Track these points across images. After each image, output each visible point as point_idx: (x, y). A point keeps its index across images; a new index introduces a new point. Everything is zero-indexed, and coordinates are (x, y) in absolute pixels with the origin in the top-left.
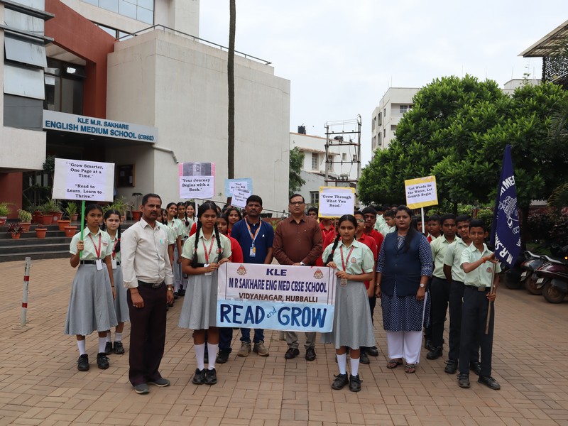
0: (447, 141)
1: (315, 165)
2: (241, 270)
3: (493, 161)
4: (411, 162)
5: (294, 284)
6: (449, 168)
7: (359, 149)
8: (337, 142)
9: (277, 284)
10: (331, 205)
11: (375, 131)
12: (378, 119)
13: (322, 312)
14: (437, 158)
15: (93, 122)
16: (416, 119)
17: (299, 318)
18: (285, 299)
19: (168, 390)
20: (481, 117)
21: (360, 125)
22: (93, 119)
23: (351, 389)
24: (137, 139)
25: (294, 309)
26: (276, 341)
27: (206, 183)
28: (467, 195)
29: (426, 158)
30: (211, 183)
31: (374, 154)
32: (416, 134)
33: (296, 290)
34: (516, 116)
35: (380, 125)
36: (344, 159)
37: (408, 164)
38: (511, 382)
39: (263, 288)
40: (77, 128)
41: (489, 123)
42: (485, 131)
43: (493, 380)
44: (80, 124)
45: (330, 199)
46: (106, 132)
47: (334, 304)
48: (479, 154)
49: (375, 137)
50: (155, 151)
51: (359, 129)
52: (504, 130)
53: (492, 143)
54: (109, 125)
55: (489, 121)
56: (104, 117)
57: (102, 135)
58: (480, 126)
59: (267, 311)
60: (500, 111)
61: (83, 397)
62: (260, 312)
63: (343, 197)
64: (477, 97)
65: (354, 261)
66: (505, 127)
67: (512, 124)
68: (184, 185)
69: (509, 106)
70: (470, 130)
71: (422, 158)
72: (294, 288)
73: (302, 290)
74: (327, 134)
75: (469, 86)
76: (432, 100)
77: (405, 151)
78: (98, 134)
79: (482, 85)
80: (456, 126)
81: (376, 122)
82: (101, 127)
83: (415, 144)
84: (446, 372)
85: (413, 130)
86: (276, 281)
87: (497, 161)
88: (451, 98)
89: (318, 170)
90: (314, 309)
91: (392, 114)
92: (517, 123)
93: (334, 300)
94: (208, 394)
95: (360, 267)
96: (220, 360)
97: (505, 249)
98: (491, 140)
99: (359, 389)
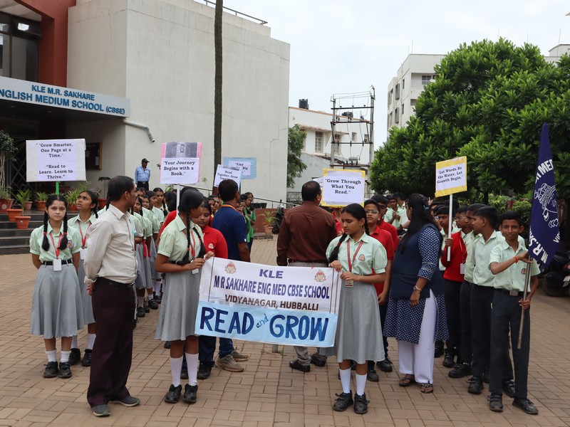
0: (476, 118)
1: (319, 145)
2: (230, 268)
3: (532, 143)
4: (433, 143)
5: (291, 289)
6: (479, 150)
7: (372, 128)
8: (346, 119)
9: (271, 287)
10: (336, 192)
11: (391, 106)
12: (396, 91)
13: (323, 322)
14: (463, 139)
15: (50, 91)
16: (439, 91)
17: (295, 329)
18: (279, 304)
19: (137, 411)
20: (517, 90)
21: (373, 98)
22: (51, 87)
23: (356, 410)
24: (105, 112)
25: (289, 317)
26: (267, 353)
27: (190, 166)
28: (499, 183)
29: (450, 138)
30: (196, 166)
31: (389, 134)
32: (440, 110)
33: (293, 295)
34: (562, 89)
35: (398, 99)
36: (353, 139)
37: (429, 146)
38: (548, 405)
39: (254, 291)
40: (31, 97)
41: (528, 97)
42: (523, 107)
43: (530, 403)
44: (34, 93)
45: (336, 183)
46: (66, 103)
47: (337, 313)
48: (515, 134)
49: (391, 114)
50: (127, 127)
51: (372, 103)
52: (545, 106)
53: (531, 121)
54: (71, 94)
55: (528, 95)
56: (65, 86)
57: (62, 106)
58: (517, 100)
59: (257, 319)
60: (542, 82)
61: (35, 419)
62: (248, 319)
63: (351, 182)
64: (513, 65)
65: (363, 260)
66: (546, 103)
67: (556, 99)
68: (165, 168)
69: (552, 77)
70: (505, 106)
71: (446, 139)
72: (290, 292)
73: (301, 295)
74: (334, 109)
75: (503, 51)
76: (458, 70)
77: (426, 130)
78: (57, 106)
79: (520, 51)
80: (487, 100)
81: (393, 95)
82: (60, 97)
83: (437, 122)
84: (470, 392)
85: (436, 106)
86: (270, 285)
87: (536, 143)
88: (482, 67)
89: (322, 152)
90: (313, 319)
91: (412, 86)
92: (562, 98)
93: (337, 308)
94: (186, 415)
95: (369, 266)
96: (201, 375)
97: (540, 245)
98: (530, 118)
99: (365, 411)
